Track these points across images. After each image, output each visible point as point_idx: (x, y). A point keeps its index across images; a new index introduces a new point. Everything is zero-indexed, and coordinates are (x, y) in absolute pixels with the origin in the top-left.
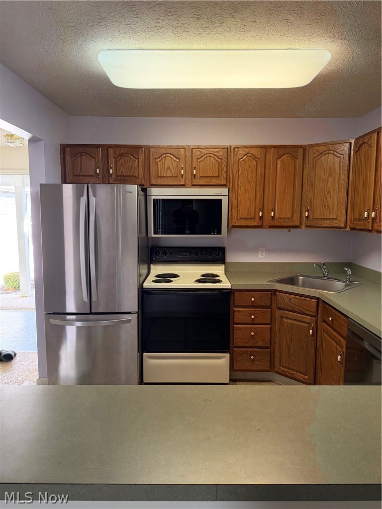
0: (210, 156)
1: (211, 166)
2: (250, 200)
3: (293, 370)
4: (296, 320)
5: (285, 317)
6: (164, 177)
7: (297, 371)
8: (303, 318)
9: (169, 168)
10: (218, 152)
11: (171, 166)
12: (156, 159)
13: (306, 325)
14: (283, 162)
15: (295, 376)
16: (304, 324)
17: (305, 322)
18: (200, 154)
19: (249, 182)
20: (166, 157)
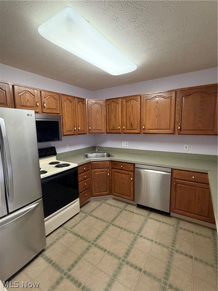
0: (51, 97)
1: (52, 103)
2: (70, 122)
3: (101, 192)
4: (101, 172)
5: (96, 172)
6: (25, 106)
7: (103, 192)
8: (104, 170)
9: (28, 101)
10: (54, 95)
11: (30, 100)
12: (19, 93)
13: (105, 172)
14: (80, 105)
15: (102, 194)
16: (104, 172)
17: (105, 171)
18: (46, 95)
19: (69, 113)
20: (25, 93)
